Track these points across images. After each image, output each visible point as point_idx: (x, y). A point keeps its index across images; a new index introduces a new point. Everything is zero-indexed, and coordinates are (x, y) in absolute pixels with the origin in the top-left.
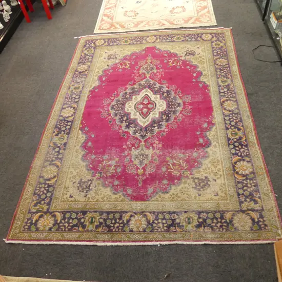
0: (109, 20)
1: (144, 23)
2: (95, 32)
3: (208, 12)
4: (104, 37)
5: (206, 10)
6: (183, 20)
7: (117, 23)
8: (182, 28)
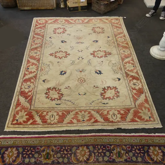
0: (27, 105)
1: (71, 115)
2: (6, 129)
3: (146, 101)
4: (18, 143)
5: (143, 97)
6: (119, 113)
7: (37, 112)
8: (120, 130)
